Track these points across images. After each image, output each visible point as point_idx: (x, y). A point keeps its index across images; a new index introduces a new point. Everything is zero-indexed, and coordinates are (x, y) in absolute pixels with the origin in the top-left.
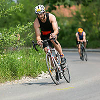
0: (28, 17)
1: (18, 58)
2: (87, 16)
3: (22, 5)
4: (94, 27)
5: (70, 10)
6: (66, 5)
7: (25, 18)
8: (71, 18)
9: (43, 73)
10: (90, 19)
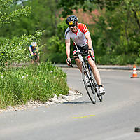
0: (36, 24)
1: (23, 77)
2: (113, 23)
3: (29, 9)
4: (122, 37)
5: (91, 15)
6: (86, 9)
7: (33, 25)
8: (92, 25)
9: (55, 96)
10: (117, 27)
